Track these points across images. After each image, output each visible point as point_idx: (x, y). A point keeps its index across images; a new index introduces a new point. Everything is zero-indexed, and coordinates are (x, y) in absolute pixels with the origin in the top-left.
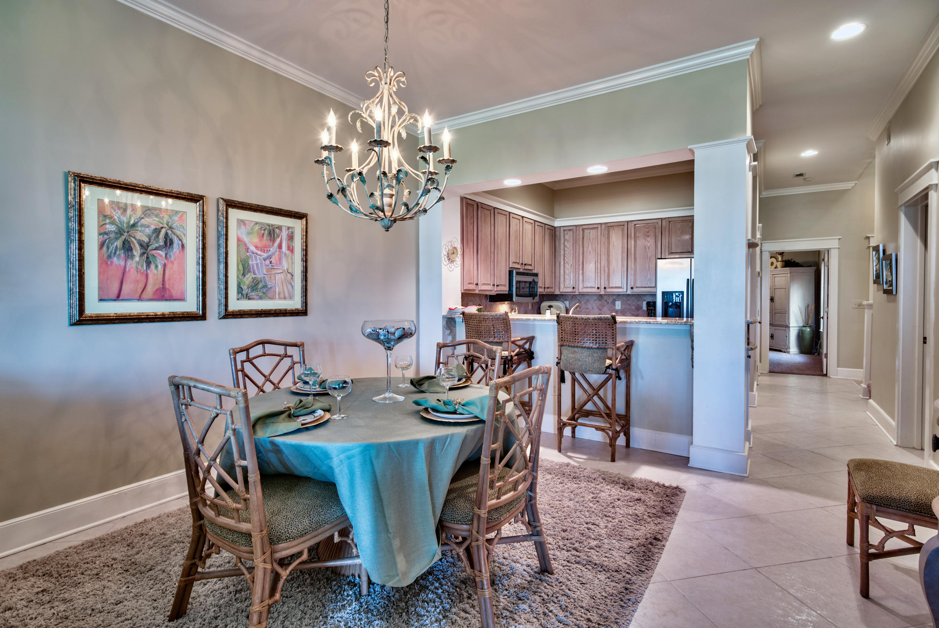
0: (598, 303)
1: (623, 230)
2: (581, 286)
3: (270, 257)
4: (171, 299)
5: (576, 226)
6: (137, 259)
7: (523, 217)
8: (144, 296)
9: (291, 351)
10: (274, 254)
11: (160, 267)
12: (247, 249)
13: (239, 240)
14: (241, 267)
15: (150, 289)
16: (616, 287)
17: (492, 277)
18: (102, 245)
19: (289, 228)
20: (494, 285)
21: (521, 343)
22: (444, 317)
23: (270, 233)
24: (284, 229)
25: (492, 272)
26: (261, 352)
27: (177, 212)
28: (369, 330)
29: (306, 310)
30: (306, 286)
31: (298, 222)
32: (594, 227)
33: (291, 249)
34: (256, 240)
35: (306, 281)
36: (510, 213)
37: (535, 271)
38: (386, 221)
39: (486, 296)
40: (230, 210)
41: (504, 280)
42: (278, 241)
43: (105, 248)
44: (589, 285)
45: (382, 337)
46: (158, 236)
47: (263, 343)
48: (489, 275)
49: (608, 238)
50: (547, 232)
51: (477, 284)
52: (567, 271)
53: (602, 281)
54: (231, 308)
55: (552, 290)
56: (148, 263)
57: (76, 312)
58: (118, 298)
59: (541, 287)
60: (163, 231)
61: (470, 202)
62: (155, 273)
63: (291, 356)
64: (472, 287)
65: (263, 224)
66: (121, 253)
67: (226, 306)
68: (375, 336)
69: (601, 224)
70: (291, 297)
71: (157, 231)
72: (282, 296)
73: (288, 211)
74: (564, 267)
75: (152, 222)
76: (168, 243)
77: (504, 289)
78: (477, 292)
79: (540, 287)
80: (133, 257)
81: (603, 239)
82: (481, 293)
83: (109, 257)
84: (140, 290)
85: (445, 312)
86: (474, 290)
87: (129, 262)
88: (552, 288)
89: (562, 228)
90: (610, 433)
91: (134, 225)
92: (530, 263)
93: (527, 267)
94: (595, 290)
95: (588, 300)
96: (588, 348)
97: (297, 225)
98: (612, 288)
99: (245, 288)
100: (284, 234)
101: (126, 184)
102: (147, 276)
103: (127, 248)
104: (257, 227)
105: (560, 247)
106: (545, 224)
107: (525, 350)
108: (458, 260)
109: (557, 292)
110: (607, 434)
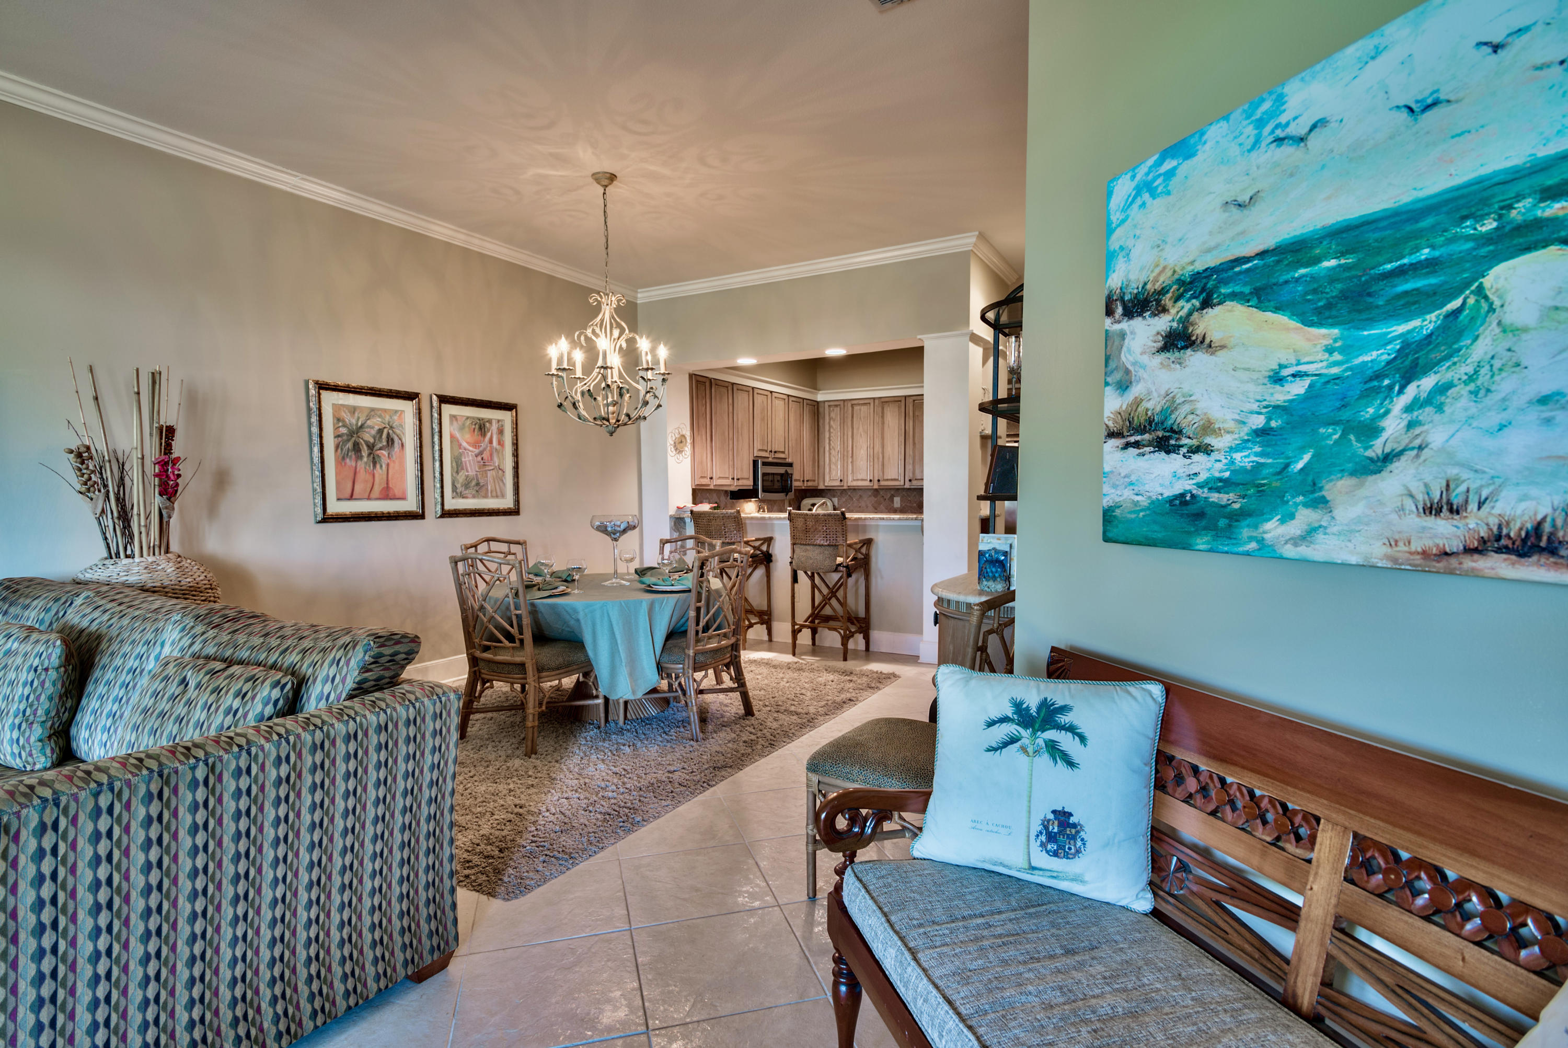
0: (873, 499)
1: (899, 407)
2: (850, 478)
3: (481, 453)
4: (395, 498)
5: (844, 401)
6: (365, 459)
7: (771, 392)
8: (372, 496)
9: (514, 548)
10: (485, 449)
11: (384, 466)
12: (460, 445)
13: (452, 436)
14: (454, 464)
15: (377, 489)
16: (892, 480)
17: (731, 470)
18: (337, 447)
19: (499, 421)
20: (733, 479)
21: (757, 544)
22: (671, 517)
23: (480, 428)
24: (494, 422)
25: (731, 463)
26: (486, 550)
27: (396, 412)
28: (598, 523)
29: (519, 509)
30: (518, 483)
31: (508, 413)
32: (865, 402)
33: (501, 443)
34: (468, 436)
35: (518, 477)
36: (753, 388)
37: (789, 460)
38: (610, 427)
39: (726, 492)
40: (443, 405)
41: (748, 473)
42: (489, 435)
43: (339, 450)
44: (860, 477)
45: (609, 529)
46: (381, 436)
47: (488, 540)
48: (727, 466)
49: (883, 417)
50: (807, 409)
51: (711, 478)
52: (833, 460)
53: (876, 471)
54: (447, 507)
55: (815, 484)
56: (375, 463)
57: (319, 510)
58: (351, 498)
59: (799, 480)
60: (385, 431)
61: (701, 379)
62: (380, 472)
63: (514, 554)
64: (706, 481)
65: (473, 418)
66: (352, 454)
67: (443, 504)
68: (603, 529)
69: (874, 399)
70: (503, 496)
71: (380, 431)
72: (494, 494)
73: (497, 403)
74: (830, 454)
75: (376, 423)
76: (390, 441)
77: (748, 483)
78: (712, 487)
79: (796, 480)
80: (361, 457)
81: (877, 418)
82: (717, 488)
83: (343, 458)
84: (369, 490)
85: (672, 511)
86: (708, 485)
87: (359, 463)
88: (814, 481)
89: (827, 404)
90: (842, 632)
91: (362, 427)
92: (782, 450)
93: (777, 455)
94: (867, 483)
95: (861, 496)
96: (820, 545)
97: (506, 417)
98: (887, 480)
99: (459, 486)
100: (494, 427)
101: (354, 388)
102: (374, 475)
103: (357, 448)
104: (468, 422)
105: (824, 427)
106: (804, 399)
107: (762, 552)
108: (688, 449)
109: (821, 487)
110: (840, 633)
